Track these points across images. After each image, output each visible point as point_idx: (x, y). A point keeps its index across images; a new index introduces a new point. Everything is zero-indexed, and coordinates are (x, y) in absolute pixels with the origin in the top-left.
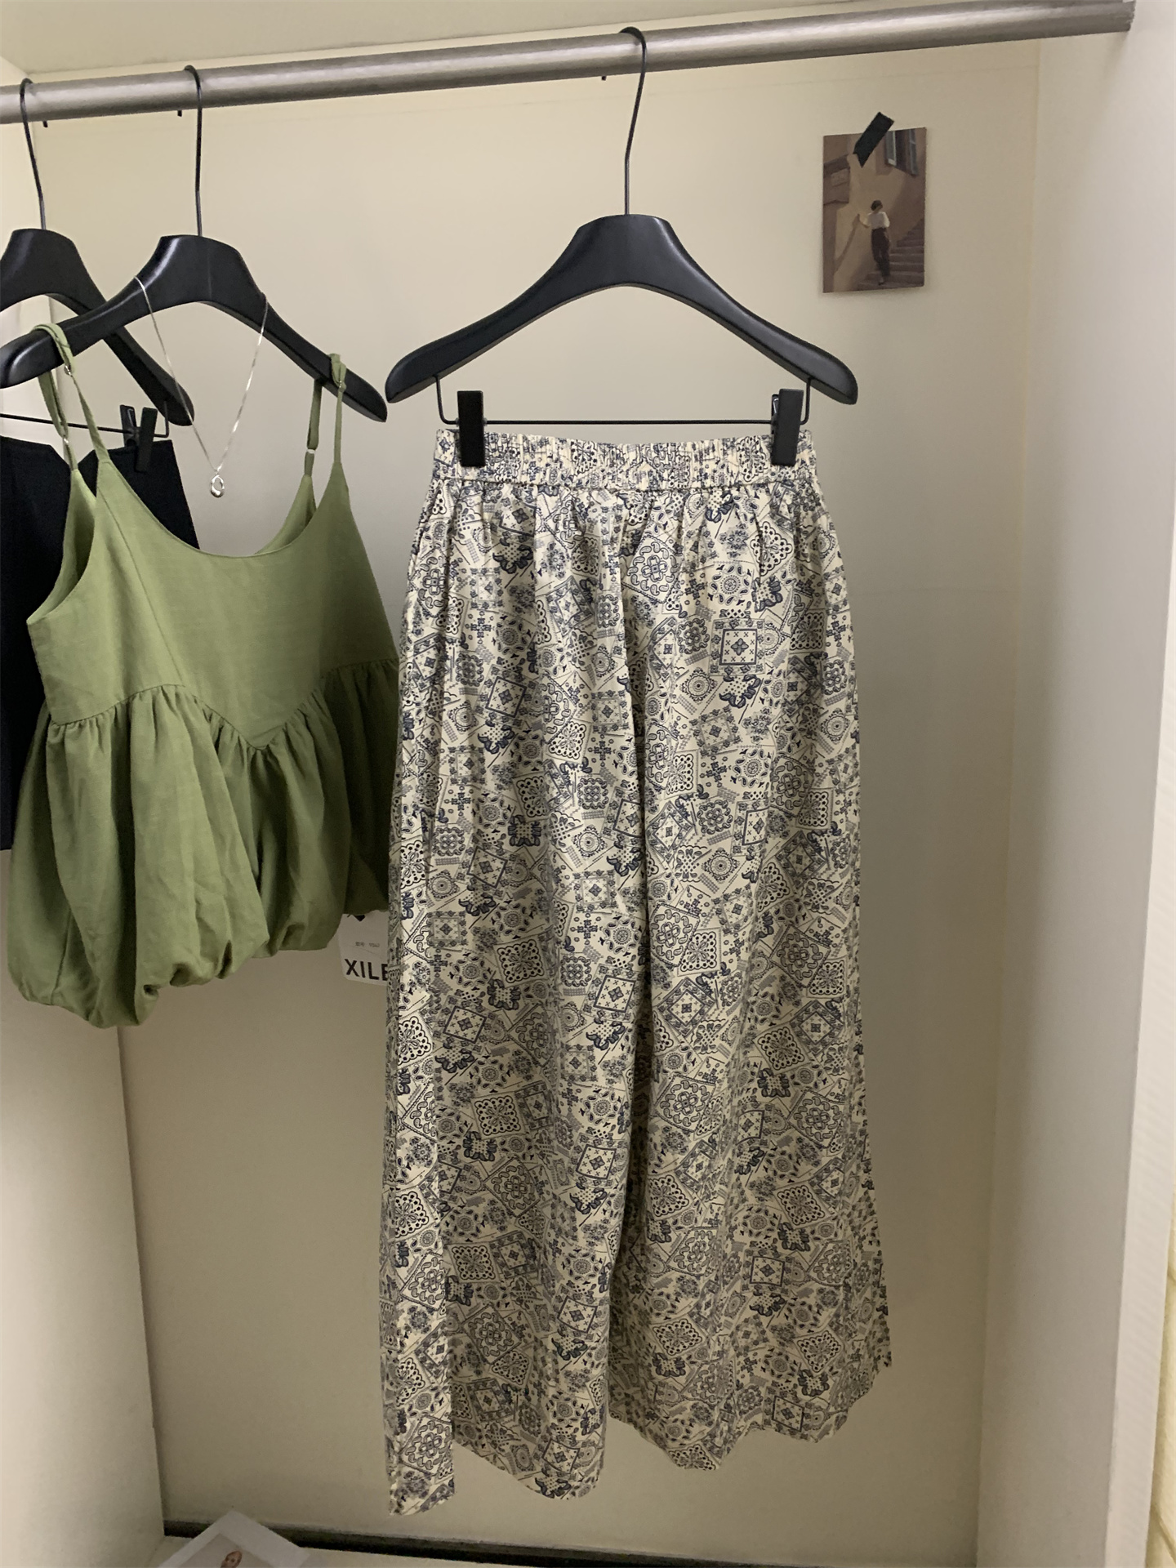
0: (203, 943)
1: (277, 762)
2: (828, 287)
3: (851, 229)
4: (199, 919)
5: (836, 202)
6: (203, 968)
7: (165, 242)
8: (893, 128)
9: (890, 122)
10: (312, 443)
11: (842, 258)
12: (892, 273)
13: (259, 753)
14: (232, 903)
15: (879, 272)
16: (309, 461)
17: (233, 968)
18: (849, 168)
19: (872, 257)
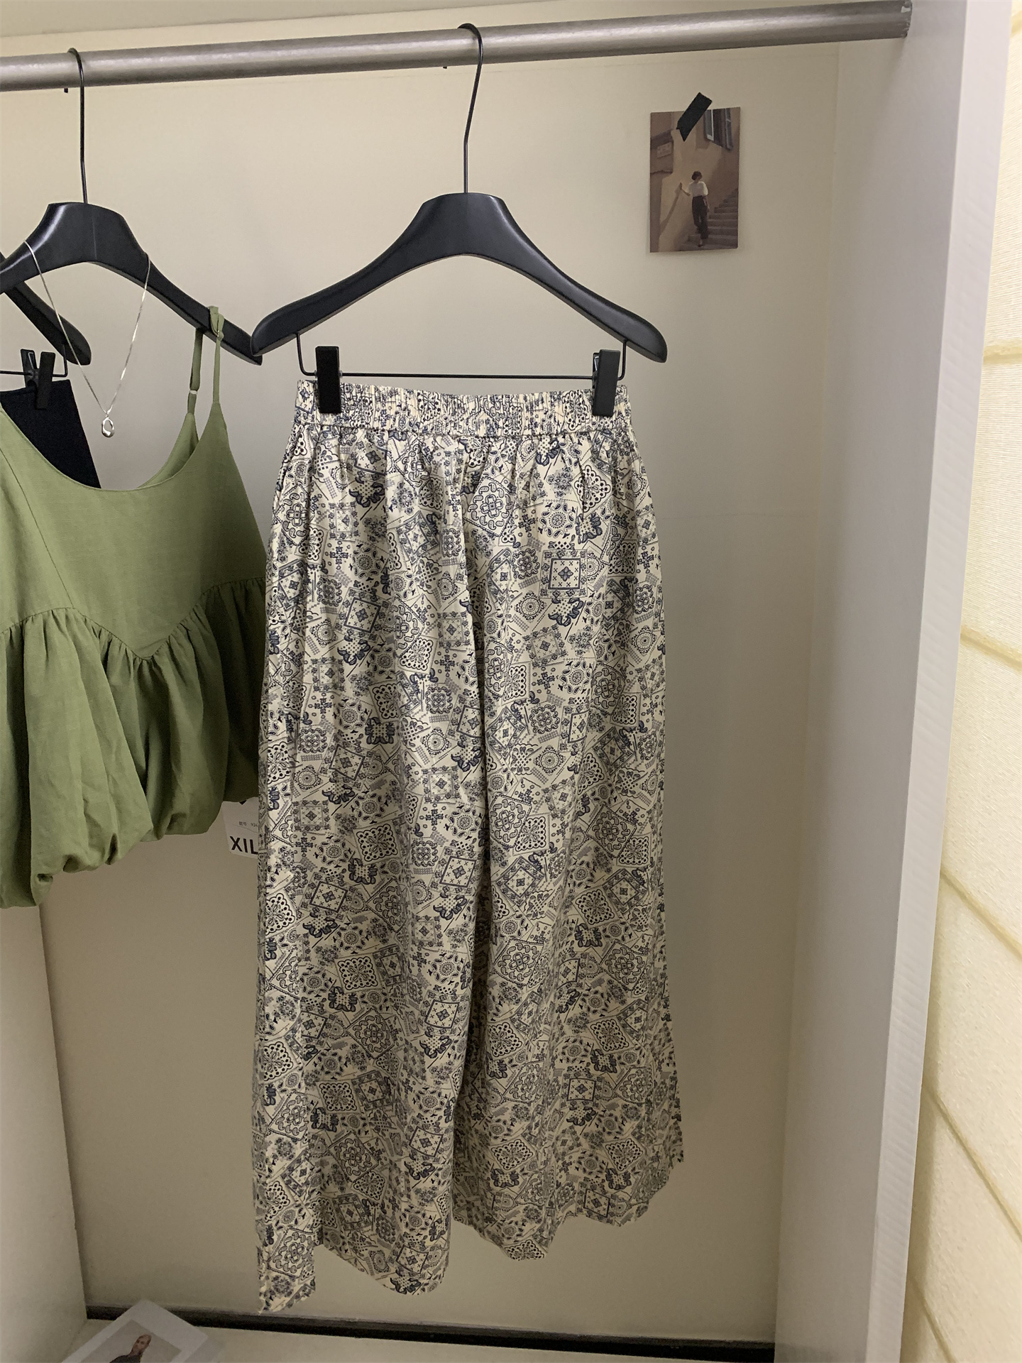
0: (91, 836)
1: (159, 669)
2: (654, 247)
3: (674, 195)
4: (86, 815)
5: (662, 172)
6: (90, 857)
7: (53, 209)
8: (711, 108)
9: (709, 102)
10: (194, 384)
11: (666, 221)
12: (710, 236)
13: (145, 662)
14: (118, 800)
15: (699, 235)
16: (192, 400)
17: (120, 855)
18: (673, 142)
19: (692, 222)
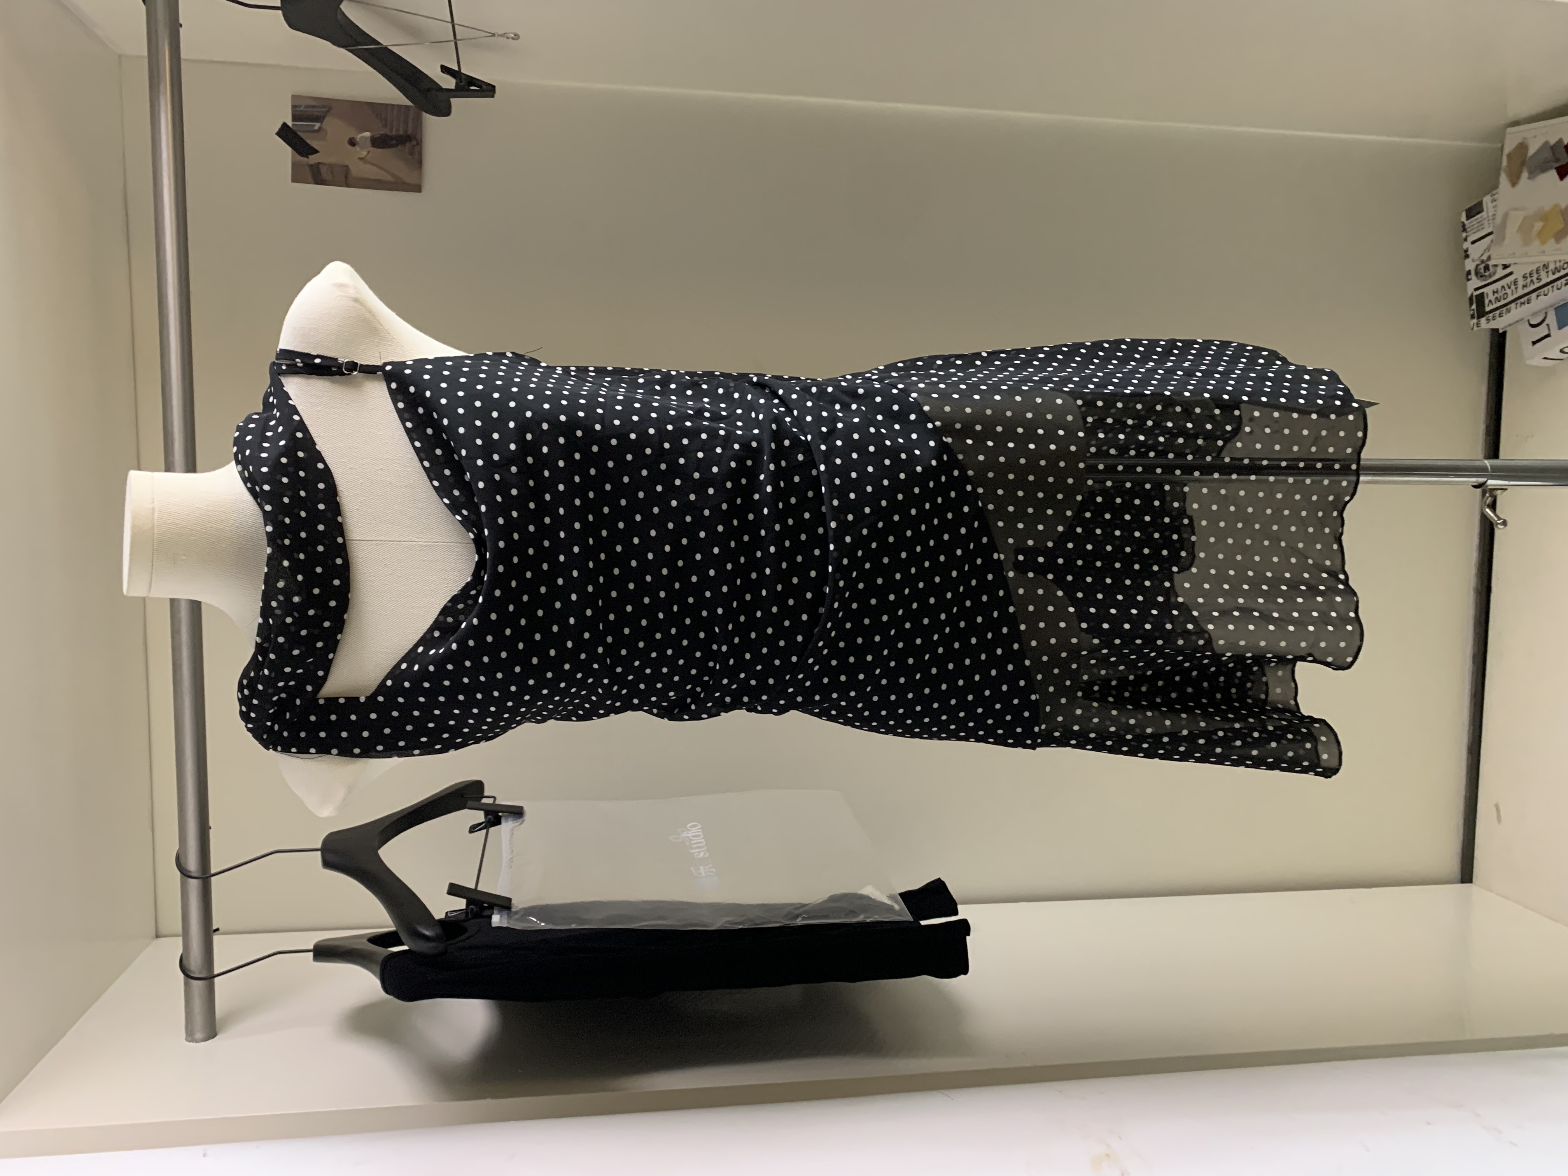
2: (417, 188)
8: (290, 124)
9: (285, 125)
11: (393, 175)
12: (409, 133)
15: (408, 144)
18: (319, 163)
19: (394, 149)
